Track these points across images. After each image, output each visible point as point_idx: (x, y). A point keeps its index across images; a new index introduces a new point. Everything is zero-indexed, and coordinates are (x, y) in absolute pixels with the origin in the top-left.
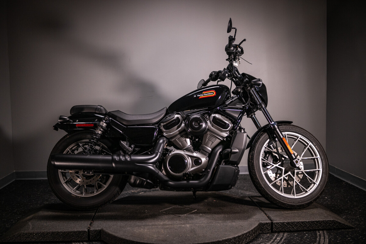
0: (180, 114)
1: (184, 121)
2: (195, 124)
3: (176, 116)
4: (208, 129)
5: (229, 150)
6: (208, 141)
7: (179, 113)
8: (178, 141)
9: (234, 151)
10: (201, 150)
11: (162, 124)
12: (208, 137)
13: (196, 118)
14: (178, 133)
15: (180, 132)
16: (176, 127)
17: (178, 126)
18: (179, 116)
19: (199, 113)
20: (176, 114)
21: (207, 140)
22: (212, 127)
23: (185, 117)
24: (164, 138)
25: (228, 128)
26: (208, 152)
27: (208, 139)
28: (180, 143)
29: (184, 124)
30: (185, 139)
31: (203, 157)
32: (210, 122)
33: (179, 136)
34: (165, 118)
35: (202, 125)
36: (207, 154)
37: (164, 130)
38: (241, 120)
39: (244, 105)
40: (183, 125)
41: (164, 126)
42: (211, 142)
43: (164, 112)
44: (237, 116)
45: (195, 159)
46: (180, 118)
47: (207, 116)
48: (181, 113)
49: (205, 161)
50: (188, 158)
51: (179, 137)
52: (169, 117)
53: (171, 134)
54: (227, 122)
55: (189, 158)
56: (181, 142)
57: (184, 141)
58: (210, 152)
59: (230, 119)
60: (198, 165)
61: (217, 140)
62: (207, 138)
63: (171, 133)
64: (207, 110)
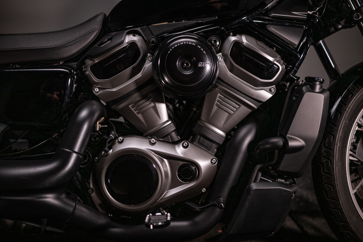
0: (140, 34)
1: (152, 54)
2: (182, 64)
3: (129, 39)
4: (219, 78)
5: (279, 141)
6: (216, 112)
7: (139, 29)
8: (135, 110)
9: (292, 144)
10: (199, 137)
11: (89, 62)
12: (218, 101)
13: (186, 46)
14: (133, 87)
15: (140, 86)
16: (129, 70)
17: (133, 68)
18: (136, 38)
19: (192, 32)
20: (129, 33)
21: (215, 108)
22: (231, 71)
23: (153, 42)
24: (93, 105)
25: (274, 76)
26: (217, 141)
27: (217, 105)
28: (140, 116)
29: (151, 63)
30: (152, 104)
31: (204, 158)
32: (225, 57)
33: (136, 97)
34: (99, 43)
35: (203, 68)
36: (214, 146)
37: (95, 80)
38: (305, 54)
39: (311, 13)
40: (148, 65)
41: (94, 68)
42: (227, 115)
43: (97, 26)
44: (297, 43)
45: (181, 163)
46: (139, 45)
47: (215, 42)
48: (141, 29)
49: (209, 168)
50: (162, 162)
51: (138, 99)
52: (108, 40)
53: (114, 90)
54: (271, 59)
55: (166, 160)
56: (143, 113)
57: (152, 110)
58: (221, 143)
59: (279, 51)
60: (190, 181)
61: (243, 107)
62: (216, 102)
63: (113, 87)
64: (214, 23)
